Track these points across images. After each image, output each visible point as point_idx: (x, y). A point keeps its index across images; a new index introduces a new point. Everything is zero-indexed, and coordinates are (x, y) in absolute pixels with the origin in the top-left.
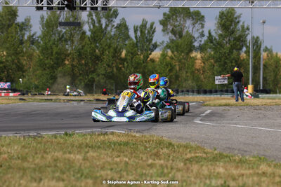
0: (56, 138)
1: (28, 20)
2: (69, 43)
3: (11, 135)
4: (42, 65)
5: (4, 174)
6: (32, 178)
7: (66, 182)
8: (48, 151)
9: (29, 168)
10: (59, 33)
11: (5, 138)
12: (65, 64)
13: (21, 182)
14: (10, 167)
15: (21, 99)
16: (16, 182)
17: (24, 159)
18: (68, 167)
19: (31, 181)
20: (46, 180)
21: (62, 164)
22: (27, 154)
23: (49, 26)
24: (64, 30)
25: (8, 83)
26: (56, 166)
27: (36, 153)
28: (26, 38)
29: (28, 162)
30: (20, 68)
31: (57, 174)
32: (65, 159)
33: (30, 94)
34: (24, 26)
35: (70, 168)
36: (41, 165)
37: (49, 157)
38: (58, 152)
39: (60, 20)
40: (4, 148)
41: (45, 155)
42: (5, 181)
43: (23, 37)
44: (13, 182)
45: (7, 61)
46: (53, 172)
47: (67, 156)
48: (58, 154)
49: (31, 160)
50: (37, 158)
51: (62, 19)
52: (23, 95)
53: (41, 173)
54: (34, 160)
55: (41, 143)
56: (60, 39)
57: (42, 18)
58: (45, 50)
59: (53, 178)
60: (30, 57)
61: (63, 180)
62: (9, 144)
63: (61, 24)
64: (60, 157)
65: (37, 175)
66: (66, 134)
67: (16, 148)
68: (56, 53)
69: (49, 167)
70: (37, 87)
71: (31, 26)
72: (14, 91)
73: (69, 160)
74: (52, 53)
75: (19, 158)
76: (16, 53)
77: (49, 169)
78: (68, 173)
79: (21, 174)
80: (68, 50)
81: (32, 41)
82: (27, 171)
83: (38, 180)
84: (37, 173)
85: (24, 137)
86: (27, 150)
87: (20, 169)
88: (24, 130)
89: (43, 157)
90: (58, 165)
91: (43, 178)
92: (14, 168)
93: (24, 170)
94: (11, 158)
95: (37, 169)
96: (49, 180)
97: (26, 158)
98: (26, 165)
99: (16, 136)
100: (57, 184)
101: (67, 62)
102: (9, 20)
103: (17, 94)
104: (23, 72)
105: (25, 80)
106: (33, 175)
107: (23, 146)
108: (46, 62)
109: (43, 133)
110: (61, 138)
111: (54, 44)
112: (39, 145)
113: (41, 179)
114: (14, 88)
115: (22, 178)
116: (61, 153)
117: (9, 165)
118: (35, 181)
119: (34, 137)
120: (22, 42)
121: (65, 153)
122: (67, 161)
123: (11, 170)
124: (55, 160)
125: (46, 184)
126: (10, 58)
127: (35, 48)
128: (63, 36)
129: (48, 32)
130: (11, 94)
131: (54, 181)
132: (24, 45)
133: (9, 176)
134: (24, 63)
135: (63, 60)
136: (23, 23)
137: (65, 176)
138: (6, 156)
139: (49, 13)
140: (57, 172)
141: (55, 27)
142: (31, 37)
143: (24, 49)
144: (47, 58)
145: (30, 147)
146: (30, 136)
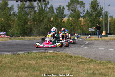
0: (24, 54)
1: (12, 6)
2: (29, 15)
3: (6, 53)
4: (19, 25)
5: (3, 69)
6: (15, 71)
7: (29, 73)
8: (21, 60)
9: (14, 67)
10: (25, 11)
11: (4, 55)
13: (10, 73)
14: (5, 67)
15: (10, 39)
16: (8, 73)
17: (11, 63)
18: (29, 66)
19: (14, 73)
20: (20, 72)
21: (27, 65)
22: (13, 61)
23: (21, 8)
24: (27, 10)
25: (5, 32)
26: (24, 66)
27: (16, 61)
28: (12, 13)
29: (13, 64)
30: (10, 26)
31: (25, 70)
32: (28, 63)
33: (14, 37)
34: (11, 9)
35: (30, 67)
36: (18, 66)
37: (22, 62)
38: (25, 60)
39: (25, 6)
40: (3, 59)
41: (20, 62)
42: (4, 73)
43: (10, 13)
44: (7, 73)
45: (4, 23)
46: (23, 69)
47: (29, 62)
48: (25, 61)
49: (14, 64)
50: (17, 63)
51: (26, 6)
52: (11, 37)
53: (18, 69)
54: (15, 64)
55: (18, 57)
56: (26, 14)
57: (18, 5)
58: (20, 18)
59: (23, 71)
60: (14, 21)
61: (27, 72)
62: (5, 57)
63: (26, 7)
64: (26, 62)
66: (29, 53)
67: (8, 59)
68: (24, 20)
69: (21, 66)
70: (16, 34)
71: (14, 9)
72: (7, 35)
73: (30, 64)
74: (22, 19)
75: (9, 63)
76: (8, 20)
77: (22, 68)
78: (29, 69)
79: (10, 70)
80: (29, 18)
81: (14, 15)
82: (13, 69)
83: (17, 72)
85: (11, 54)
86: (12, 60)
87: (10, 67)
88: (11, 52)
89: (19, 62)
90: (25, 66)
91: (19, 71)
92: (7, 67)
93: (12, 68)
94: (6, 63)
95: (17, 67)
96: (21, 72)
97: (12, 63)
98: (12, 66)
99: (8, 54)
100: (25, 73)
101: (29, 23)
102: (5, 6)
103: (8, 37)
105: (12, 31)
106: (15, 70)
107: (11, 58)
108: (20, 23)
109: (19, 53)
110: (27, 54)
111: (23, 16)
112: (17, 58)
113: (18, 72)
114: (7, 34)
115: (10, 71)
116: (26, 61)
117: (5, 66)
118: (16, 72)
119: (15, 54)
120: (10, 15)
121: (28, 61)
122: (29, 64)
123: (6, 68)
124: (24, 64)
125: (20, 73)
126: (5, 22)
127: (16, 17)
128: (27, 12)
129: (21, 11)
130: (6, 37)
131: (24, 72)
133: (5, 70)
134: (11, 24)
135: (27, 23)
136: (10, 7)
137: (28, 70)
138: (4, 62)
139: (21, 3)
140: (25, 68)
141: (23, 9)
142: (14, 13)
143: (11, 18)
144: (20, 22)
145: (14, 58)
146: (14, 54)
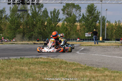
0: (16, 60)
1: (4, 9)
2: (22, 19)
4: (10, 28)
6: (6, 77)
7: (21, 79)
8: (13, 65)
9: (5, 73)
10: (18, 14)
12: (20, 28)
13: (1, 79)
18: (21, 72)
19: (6, 79)
20: (12, 78)
21: (19, 71)
22: (4, 67)
23: (13, 11)
24: (20, 13)
26: (16, 72)
27: (8, 67)
28: (3, 16)
29: (5, 70)
31: (17, 76)
32: (20, 69)
36: (10, 71)
37: (13, 68)
38: (17, 66)
41: (12, 67)
43: (2, 16)
46: (15, 75)
47: (21, 68)
48: (17, 67)
49: (5, 69)
50: (8, 68)
51: (19, 8)
53: (10, 75)
54: (7, 70)
55: (10, 62)
56: (18, 17)
57: (10, 8)
58: (12, 22)
59: (15, 77)
60: (5, 25)
61: (19, 78)
63: (19, 10)
65: (8, 76)
66: (21, 58)
68: (17, 23)
69: (13, 72)
70: (8, 38)
71: (5, 11)
73: (22, 69)
74: (15, 23)
77: (14, 73)
78: (22, 75)
79: (1, 75)
80: (21, 22)
81: (6, 18)
82: (4, 74)
84: (8, 75)
85: (2, 59)
86: (4, 65)
87: (1, 73)
88: (3, 57)
89: (11, 68)
90: (17, 71)
91: (11, 77)
93: (3, 74)
95: (8, 73)
96: (13, 78)
97: (3, 69)
98: (3, 71)
101: (21, 27)
104: (2, 31)
105: (3, 34)
106: (7, 76)
108: (12, 27)
109: (11, 58)
110: (19, 60)
111: (16, 19)
112: (9, 63)
113: (10, 78)
115: (1, 77)
116: (19, 66)
118: (7, 78)
119: (7, 60)
120: (2, 18)
121: (20, 66)
122: (21, 70)
124: (16, 70)
125: (12, 80)
127: (7, 21)
128: (19, 16)
129: (13, 14)
131: (16, 79)
132: (2, 19)
134: (3, 27)
135: (20, 26)
136: (2, 10)
137: (20, 76)
139: (13, 6)
140: (17, 74)
141: (16, 12)
142: (5, 16)
143: (3, 21)
144: (13, 25)
145: (5, 64)
146: (5, 59)
